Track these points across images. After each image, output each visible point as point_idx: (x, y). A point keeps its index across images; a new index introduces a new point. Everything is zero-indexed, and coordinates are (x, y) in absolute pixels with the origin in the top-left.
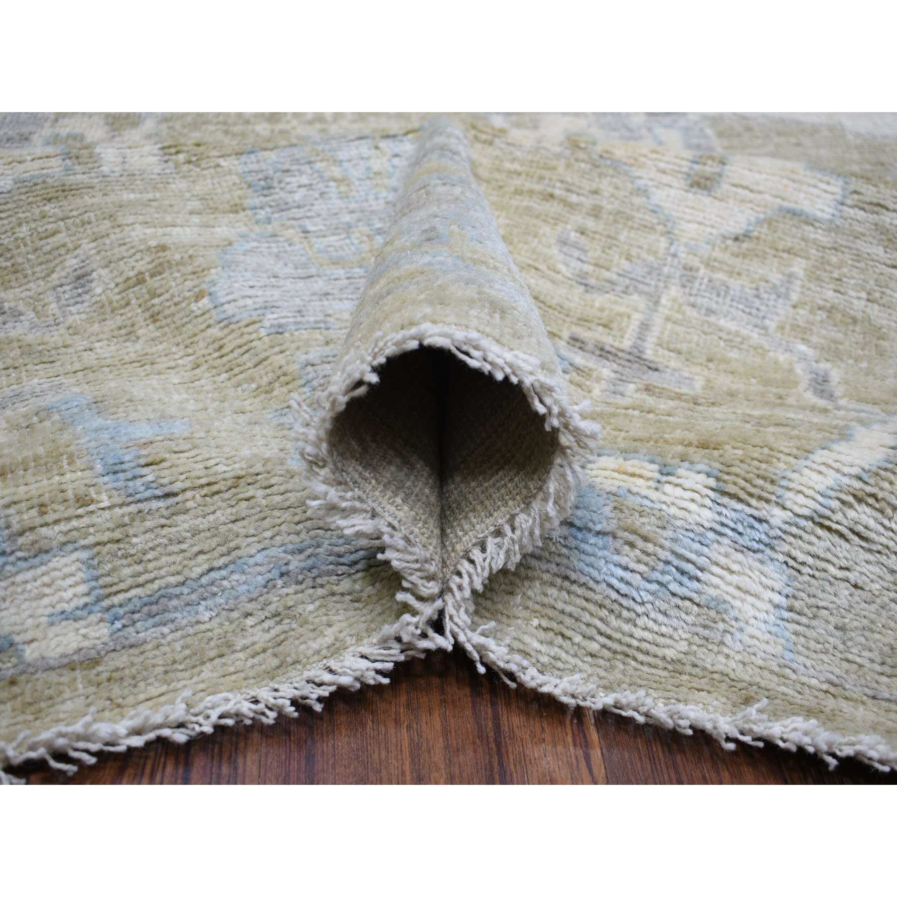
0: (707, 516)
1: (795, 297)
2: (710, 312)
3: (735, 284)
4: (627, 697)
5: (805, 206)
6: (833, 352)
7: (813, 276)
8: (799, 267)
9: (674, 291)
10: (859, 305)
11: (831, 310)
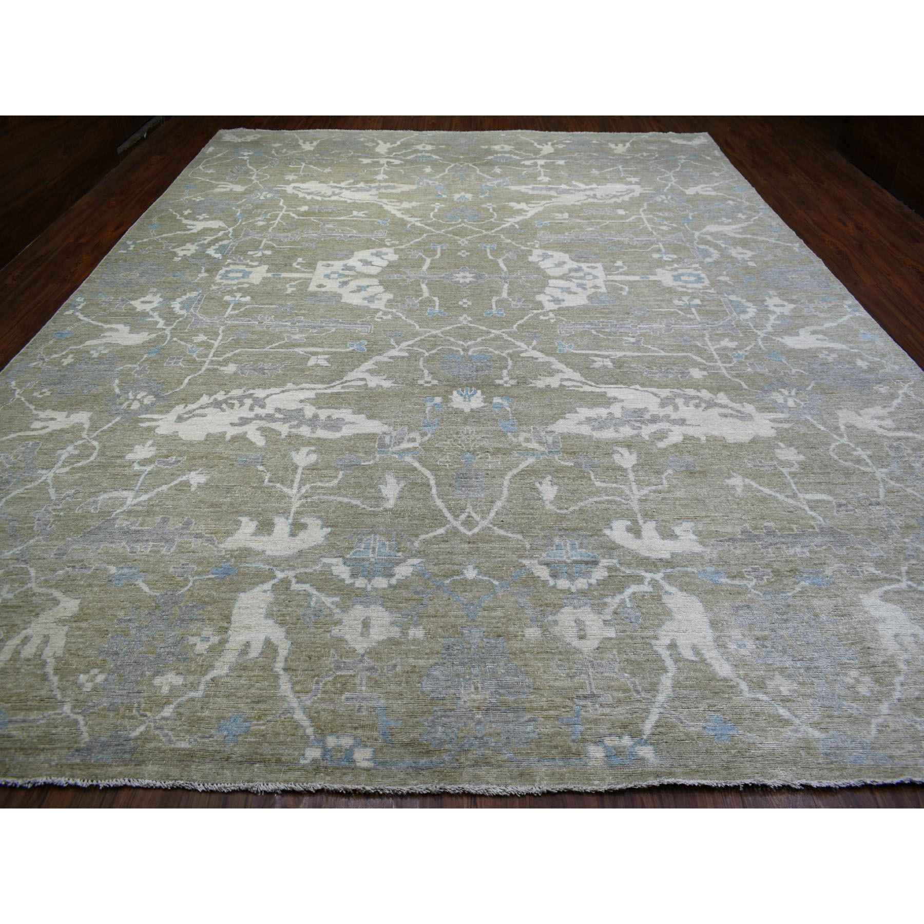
0: (632, 743)
1: (618, 660)
2: (602, 673)
3: (603, 662)
4: (637, 783)
5: (609, 635)
6: (633, 674)
7: (619, 653)
8: (615, 652)
9: (591, 670)
10: (633, 657)
11: (627, 660)
